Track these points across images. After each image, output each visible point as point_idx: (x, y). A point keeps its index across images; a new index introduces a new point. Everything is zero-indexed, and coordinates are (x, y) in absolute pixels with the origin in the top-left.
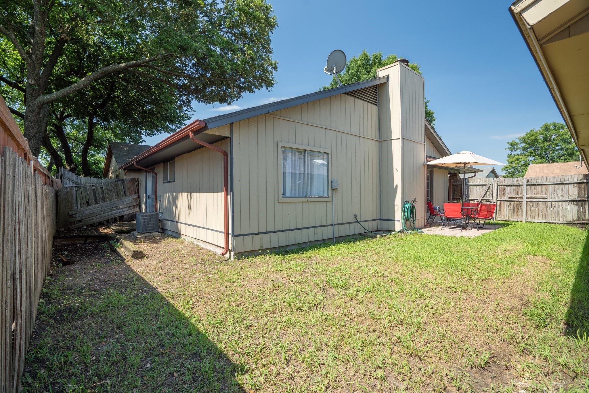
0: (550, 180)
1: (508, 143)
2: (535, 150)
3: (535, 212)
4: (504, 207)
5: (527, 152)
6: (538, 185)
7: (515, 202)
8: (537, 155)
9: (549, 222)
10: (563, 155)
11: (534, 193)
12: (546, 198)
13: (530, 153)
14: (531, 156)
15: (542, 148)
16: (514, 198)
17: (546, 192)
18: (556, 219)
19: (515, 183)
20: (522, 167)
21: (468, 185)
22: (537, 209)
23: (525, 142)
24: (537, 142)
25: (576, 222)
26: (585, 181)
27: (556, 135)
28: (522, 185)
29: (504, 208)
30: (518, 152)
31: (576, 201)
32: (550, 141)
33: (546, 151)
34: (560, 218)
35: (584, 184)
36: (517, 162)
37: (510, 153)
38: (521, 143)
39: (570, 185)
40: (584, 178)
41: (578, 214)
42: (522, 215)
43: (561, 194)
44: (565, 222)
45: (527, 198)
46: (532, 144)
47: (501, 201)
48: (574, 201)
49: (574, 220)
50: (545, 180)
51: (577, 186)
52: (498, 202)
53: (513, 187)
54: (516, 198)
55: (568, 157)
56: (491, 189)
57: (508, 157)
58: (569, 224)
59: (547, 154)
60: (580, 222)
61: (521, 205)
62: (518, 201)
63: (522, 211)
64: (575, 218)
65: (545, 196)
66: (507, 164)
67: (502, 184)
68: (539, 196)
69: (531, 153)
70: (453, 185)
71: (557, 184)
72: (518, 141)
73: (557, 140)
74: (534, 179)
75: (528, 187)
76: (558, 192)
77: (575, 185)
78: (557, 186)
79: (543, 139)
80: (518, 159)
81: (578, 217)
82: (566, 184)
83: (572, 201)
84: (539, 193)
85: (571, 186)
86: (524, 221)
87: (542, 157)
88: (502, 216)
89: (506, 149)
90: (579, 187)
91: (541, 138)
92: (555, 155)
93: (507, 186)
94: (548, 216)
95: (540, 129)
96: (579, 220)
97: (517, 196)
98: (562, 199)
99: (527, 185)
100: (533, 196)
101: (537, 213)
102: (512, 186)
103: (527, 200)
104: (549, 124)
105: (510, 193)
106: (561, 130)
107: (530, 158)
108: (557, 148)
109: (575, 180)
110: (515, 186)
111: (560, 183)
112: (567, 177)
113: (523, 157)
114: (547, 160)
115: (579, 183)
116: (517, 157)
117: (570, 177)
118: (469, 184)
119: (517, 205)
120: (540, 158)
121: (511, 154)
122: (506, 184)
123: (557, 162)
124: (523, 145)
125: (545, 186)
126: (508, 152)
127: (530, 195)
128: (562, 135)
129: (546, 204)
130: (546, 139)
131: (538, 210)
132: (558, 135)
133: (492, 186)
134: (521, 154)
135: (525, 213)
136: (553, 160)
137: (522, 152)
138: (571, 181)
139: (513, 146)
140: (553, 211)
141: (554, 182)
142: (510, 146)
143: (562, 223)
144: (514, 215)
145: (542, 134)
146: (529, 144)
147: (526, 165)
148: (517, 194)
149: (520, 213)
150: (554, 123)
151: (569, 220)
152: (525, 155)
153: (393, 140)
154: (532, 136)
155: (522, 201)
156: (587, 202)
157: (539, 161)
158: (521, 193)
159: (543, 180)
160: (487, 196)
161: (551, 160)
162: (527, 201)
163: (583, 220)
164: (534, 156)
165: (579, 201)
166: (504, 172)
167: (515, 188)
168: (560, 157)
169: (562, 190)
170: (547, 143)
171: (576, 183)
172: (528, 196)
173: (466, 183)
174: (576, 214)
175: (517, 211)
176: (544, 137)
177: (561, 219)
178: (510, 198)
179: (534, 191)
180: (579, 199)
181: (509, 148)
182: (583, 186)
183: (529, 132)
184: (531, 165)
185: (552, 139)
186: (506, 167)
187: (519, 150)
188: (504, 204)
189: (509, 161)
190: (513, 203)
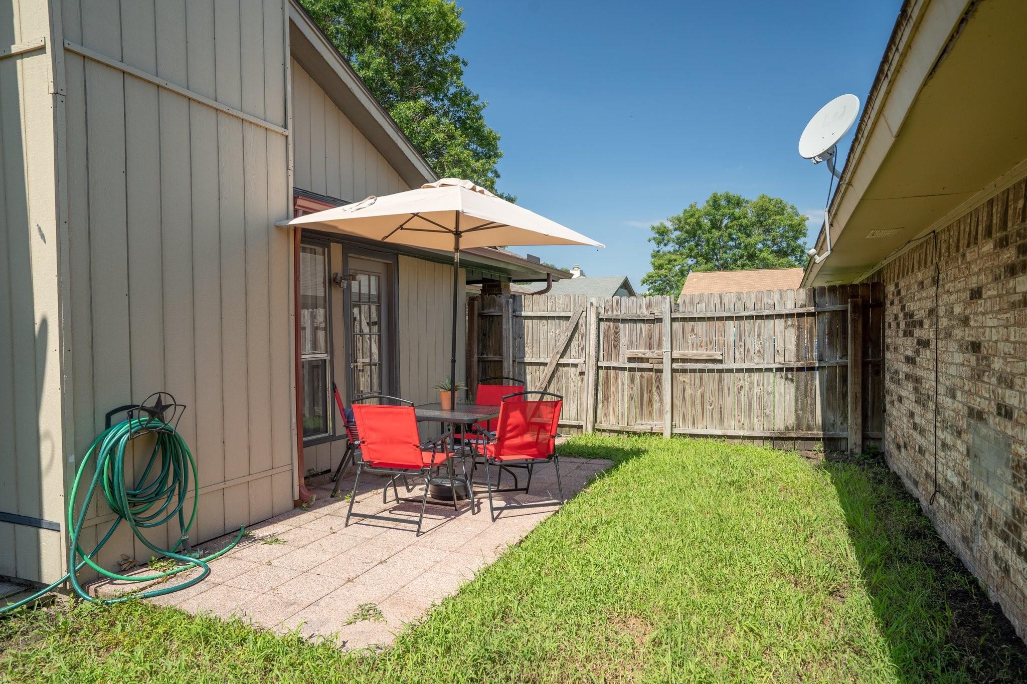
0: (729, 304)
1: (653, 228)
2: (697, 245)
3: (693, 403)
4: (617, 387)
5: (684, 247)
6: (701, 319)
7: (645, 374)
8: (701, 256)
9: (730, 433)
10: (740, 258)
11: (690, 344)
12: (720, 361)
13: (689, 249)
14: (691, 257)
15: (708, 241)
16: (641, 360)
17: (721, 342)
18: (746, 427)
19: (645, 313)
20: (677, 278)
21: (518, 318)
22: (699, 394)
23: (680, 229)
24: (700, 229)
25: (793, 435)
26: (812, 309)
27: (729, 218)
28: (660, 320)
29: (617, 392)
30: (671, 247)
31: (792, 369)
32: (719, 229)
33: (715, 249)
34: (756, 421)
35: (810, 319)
36: (669, 266)
37: (657, 249)
38: (675, 230)
39: (777, 321)
40: (810, 302)
41: (796, 410)
42: (661, 412)
43: (757, 349)
44: (768, 435)
45: (673, 360)
46: (692, 234)
47: (608, 368)
48: (788, 369)
49: (787, 429)
50: (718, 306)
51: (792, 325)
52: (601, 372)
53: (639, 325)
54: (647, 360)
55: (747, 261)
56: (581, 329)
57: (654, 256)
58: (778, 439)
59: (716, 254)
60: (802, 433)
61: (659, 380)
62: (650, 370)
63: (661, 401)
64: (791, 421)
65: (717, 355)
66: (651, 270)
67: (609, 315)
68: (702, 353)
69: (691, 250)
70: (482, 316)
71: (749, 318)
72: (669, 225)
73: (731, 227)
74: (692, 302)
75: (676, 325)
76: (749, 344)
77: (790, 322)
78: (747, 324)
79: (709, 224)
80: (670, 261)
81: (798, 418)
82: (768, 317)
83: (781, 370)
84: (703, 344)
85: (780, 323)
86: (667, 434)
87: (708, 260)
88: (612, 417)
89: (650, 241)
90: (799, 328)
91: (706, 222)
92: (728, 256)
93: (624, 321)
94: (726, 416)
95: (705, 204)
96: (799, 427)
97: (648, 354)
98: (758, 363)
99: (673, 320)
100: (690, 353)
101: (699, 407)
102: (635, 321)
103: (675, 366)
104: (719, 194)
105: (630, 345)
106: (737, 210)
107: (690, 262)
108: (732, 243)
109: (790, 308)
110: (642, 321)
111: (754, 313)
112: (769, 297)
113: (678, 257)
114: (716, 265)
115: (800, 315)
116: (668, 256)
117: (776, 297)
118: (523, 314)
119: (650, 381)
120: (704, 261)
121: (658, 251)
122: (623, 313)
123: (732, 269)
124: (678, 233)
125: (718, 323)
126: (653, 246)
127: (682, 352)
128: (740, 218)
129: (720, 380)
130: (715, 225)
131: (702, 396)
132: (733, 218)
133: (583, 321)
134: (675, 251)
135: (668, 407)
136: (725, 267)
137: (677, 247)
138: (779, 310)
139: (662, 233)
140: (739, 401)
141: (739, 311)
142: (657, 236)
143: (761, 438)
144: (642, 415)
145: (707, 214)
146: (687, 232)
147: (683, 274)
148: (650, 347)
149: (656, 406)
150: (727, 194)
151: (776, 428)
152: (681, 254)
153: (22, 54)
154: (692, 216)
155: (660, 371)
156: (817, 374)
157: (704, 267)
158: (659, 346)
159: (712, 305)
160: (573, 353)
161: (722, 265)
162: (673, 371)
163: (809, 428)
164: (695, 257)
165: (800, 369)
166: (646, 286)
167: (645, 327)
168: (736, 260)
169: (759, 336)
170: (716, 233)
171: (790, 316)
172: (677, 354)
173: (514, 311)
174: (793, 409)
175: (650, 401)
176: (711, 220)
177: (756, 425)
178: (631, 360)
179: (691, 338)
180: (799, 365)
181: (654, 239)
182: (807, 322)
183: (688, 209)
184: (691, 274)
185: (723, 225)
186: (649, 277)
187: (671, 244)
188: (616, 378)
189: (653, 264)
190: (639, 374)
